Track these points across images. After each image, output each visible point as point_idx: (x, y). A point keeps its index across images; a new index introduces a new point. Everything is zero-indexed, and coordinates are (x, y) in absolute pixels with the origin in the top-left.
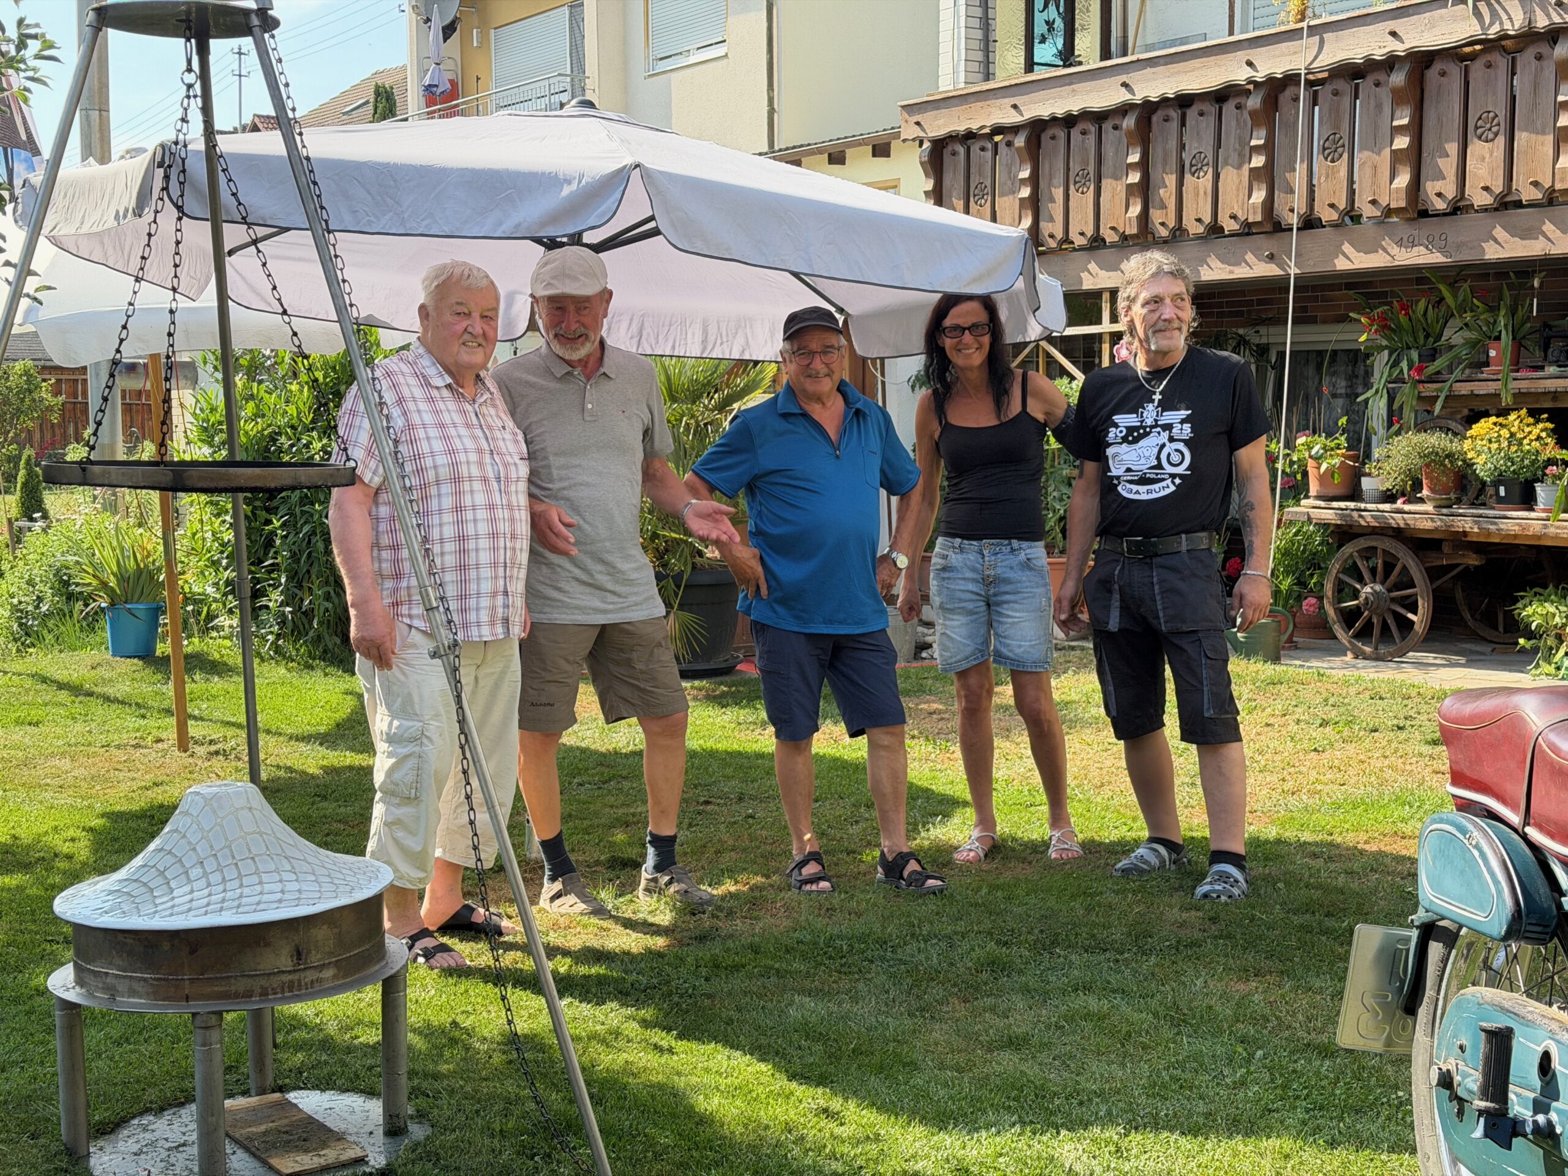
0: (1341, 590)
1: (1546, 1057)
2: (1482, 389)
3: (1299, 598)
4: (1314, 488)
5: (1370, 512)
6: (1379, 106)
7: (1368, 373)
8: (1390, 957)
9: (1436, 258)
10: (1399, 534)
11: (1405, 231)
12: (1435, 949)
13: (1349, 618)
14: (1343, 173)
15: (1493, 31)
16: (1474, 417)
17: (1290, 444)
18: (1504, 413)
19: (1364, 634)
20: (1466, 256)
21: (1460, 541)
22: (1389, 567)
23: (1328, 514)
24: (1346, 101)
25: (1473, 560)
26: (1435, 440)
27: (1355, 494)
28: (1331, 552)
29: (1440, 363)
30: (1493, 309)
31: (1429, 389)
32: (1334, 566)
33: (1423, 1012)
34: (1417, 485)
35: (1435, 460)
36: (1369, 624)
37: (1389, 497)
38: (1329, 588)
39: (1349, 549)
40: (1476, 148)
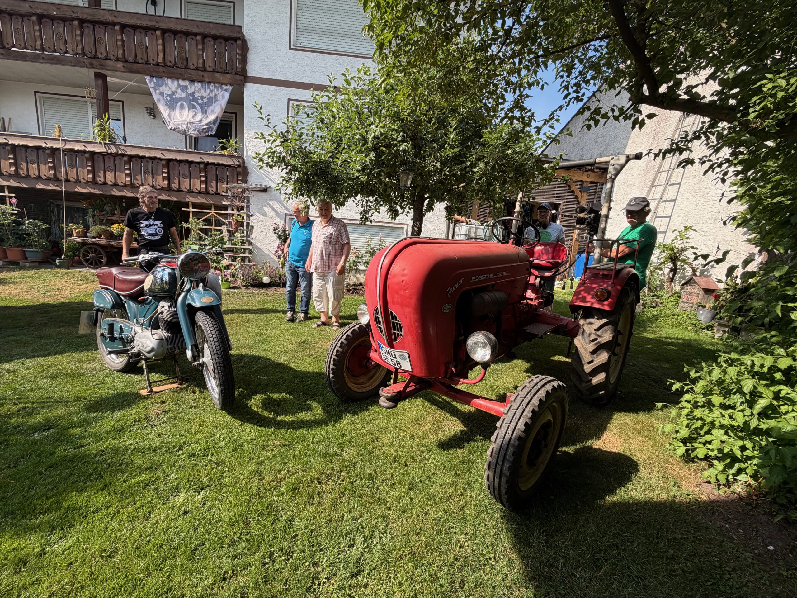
0: (84, 255)
1: (121, 327)
2: (114, 219)
3: (74, 257)
4: (75, 235)
5: (90, 240)
6: (83, 160)
7: (88, 213)
8: (90, 317)
9: (101, 192)
10: (98, 245)
11: (93, 186)
12: (100, 314)
13: (87, 261)
14: (75, 171)
15: (109, 151)
16: (113, 224)
17: (67, 225)
18: (119, 223)
19: (91, 264)
20: (108, 193)
21: (112, 246)
22: (96, 251)
23: (79, 240)
24: (74, 157)
25: (115, 250)
26: (104, 227)
27: (86, 237)
28: (81, 248)
29: (103, 213)
30: (115, 204)
31: (102, 217)
32: (82, 250)
33: (98, 325)
34: (101, 236)
35: (104, 231)
36: (92, 262)
37: (94, 237)
38: (81, 255)
39: (85, 247)
40: (107, 173)
